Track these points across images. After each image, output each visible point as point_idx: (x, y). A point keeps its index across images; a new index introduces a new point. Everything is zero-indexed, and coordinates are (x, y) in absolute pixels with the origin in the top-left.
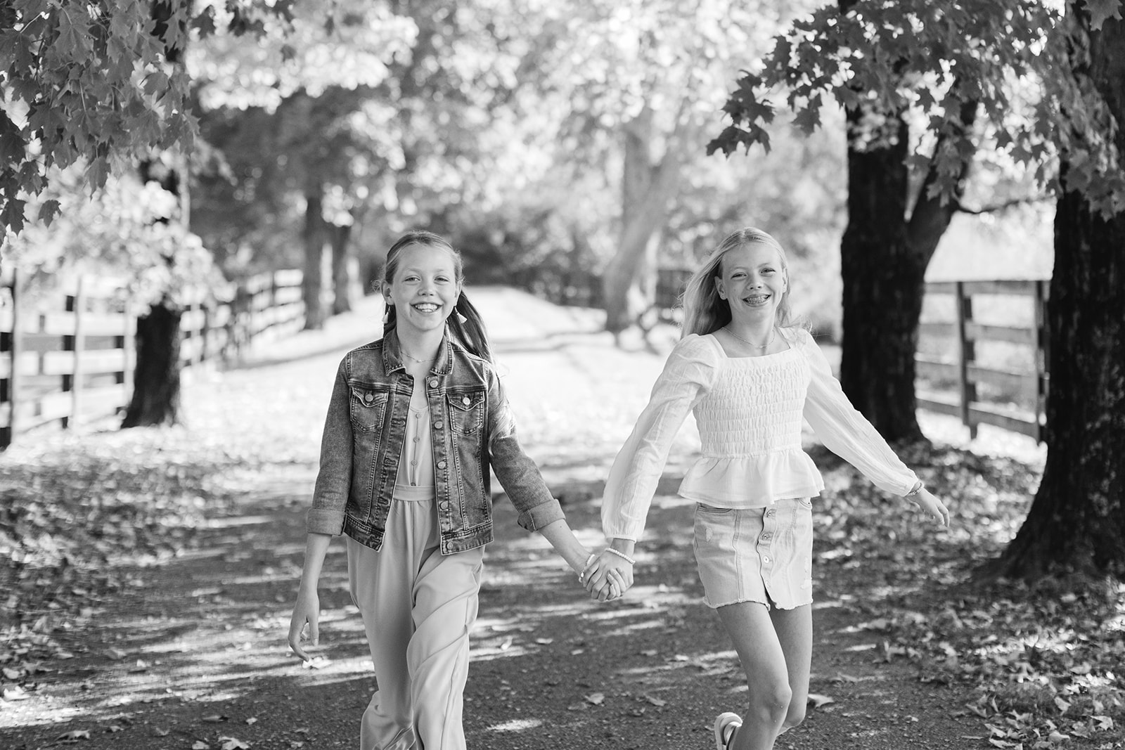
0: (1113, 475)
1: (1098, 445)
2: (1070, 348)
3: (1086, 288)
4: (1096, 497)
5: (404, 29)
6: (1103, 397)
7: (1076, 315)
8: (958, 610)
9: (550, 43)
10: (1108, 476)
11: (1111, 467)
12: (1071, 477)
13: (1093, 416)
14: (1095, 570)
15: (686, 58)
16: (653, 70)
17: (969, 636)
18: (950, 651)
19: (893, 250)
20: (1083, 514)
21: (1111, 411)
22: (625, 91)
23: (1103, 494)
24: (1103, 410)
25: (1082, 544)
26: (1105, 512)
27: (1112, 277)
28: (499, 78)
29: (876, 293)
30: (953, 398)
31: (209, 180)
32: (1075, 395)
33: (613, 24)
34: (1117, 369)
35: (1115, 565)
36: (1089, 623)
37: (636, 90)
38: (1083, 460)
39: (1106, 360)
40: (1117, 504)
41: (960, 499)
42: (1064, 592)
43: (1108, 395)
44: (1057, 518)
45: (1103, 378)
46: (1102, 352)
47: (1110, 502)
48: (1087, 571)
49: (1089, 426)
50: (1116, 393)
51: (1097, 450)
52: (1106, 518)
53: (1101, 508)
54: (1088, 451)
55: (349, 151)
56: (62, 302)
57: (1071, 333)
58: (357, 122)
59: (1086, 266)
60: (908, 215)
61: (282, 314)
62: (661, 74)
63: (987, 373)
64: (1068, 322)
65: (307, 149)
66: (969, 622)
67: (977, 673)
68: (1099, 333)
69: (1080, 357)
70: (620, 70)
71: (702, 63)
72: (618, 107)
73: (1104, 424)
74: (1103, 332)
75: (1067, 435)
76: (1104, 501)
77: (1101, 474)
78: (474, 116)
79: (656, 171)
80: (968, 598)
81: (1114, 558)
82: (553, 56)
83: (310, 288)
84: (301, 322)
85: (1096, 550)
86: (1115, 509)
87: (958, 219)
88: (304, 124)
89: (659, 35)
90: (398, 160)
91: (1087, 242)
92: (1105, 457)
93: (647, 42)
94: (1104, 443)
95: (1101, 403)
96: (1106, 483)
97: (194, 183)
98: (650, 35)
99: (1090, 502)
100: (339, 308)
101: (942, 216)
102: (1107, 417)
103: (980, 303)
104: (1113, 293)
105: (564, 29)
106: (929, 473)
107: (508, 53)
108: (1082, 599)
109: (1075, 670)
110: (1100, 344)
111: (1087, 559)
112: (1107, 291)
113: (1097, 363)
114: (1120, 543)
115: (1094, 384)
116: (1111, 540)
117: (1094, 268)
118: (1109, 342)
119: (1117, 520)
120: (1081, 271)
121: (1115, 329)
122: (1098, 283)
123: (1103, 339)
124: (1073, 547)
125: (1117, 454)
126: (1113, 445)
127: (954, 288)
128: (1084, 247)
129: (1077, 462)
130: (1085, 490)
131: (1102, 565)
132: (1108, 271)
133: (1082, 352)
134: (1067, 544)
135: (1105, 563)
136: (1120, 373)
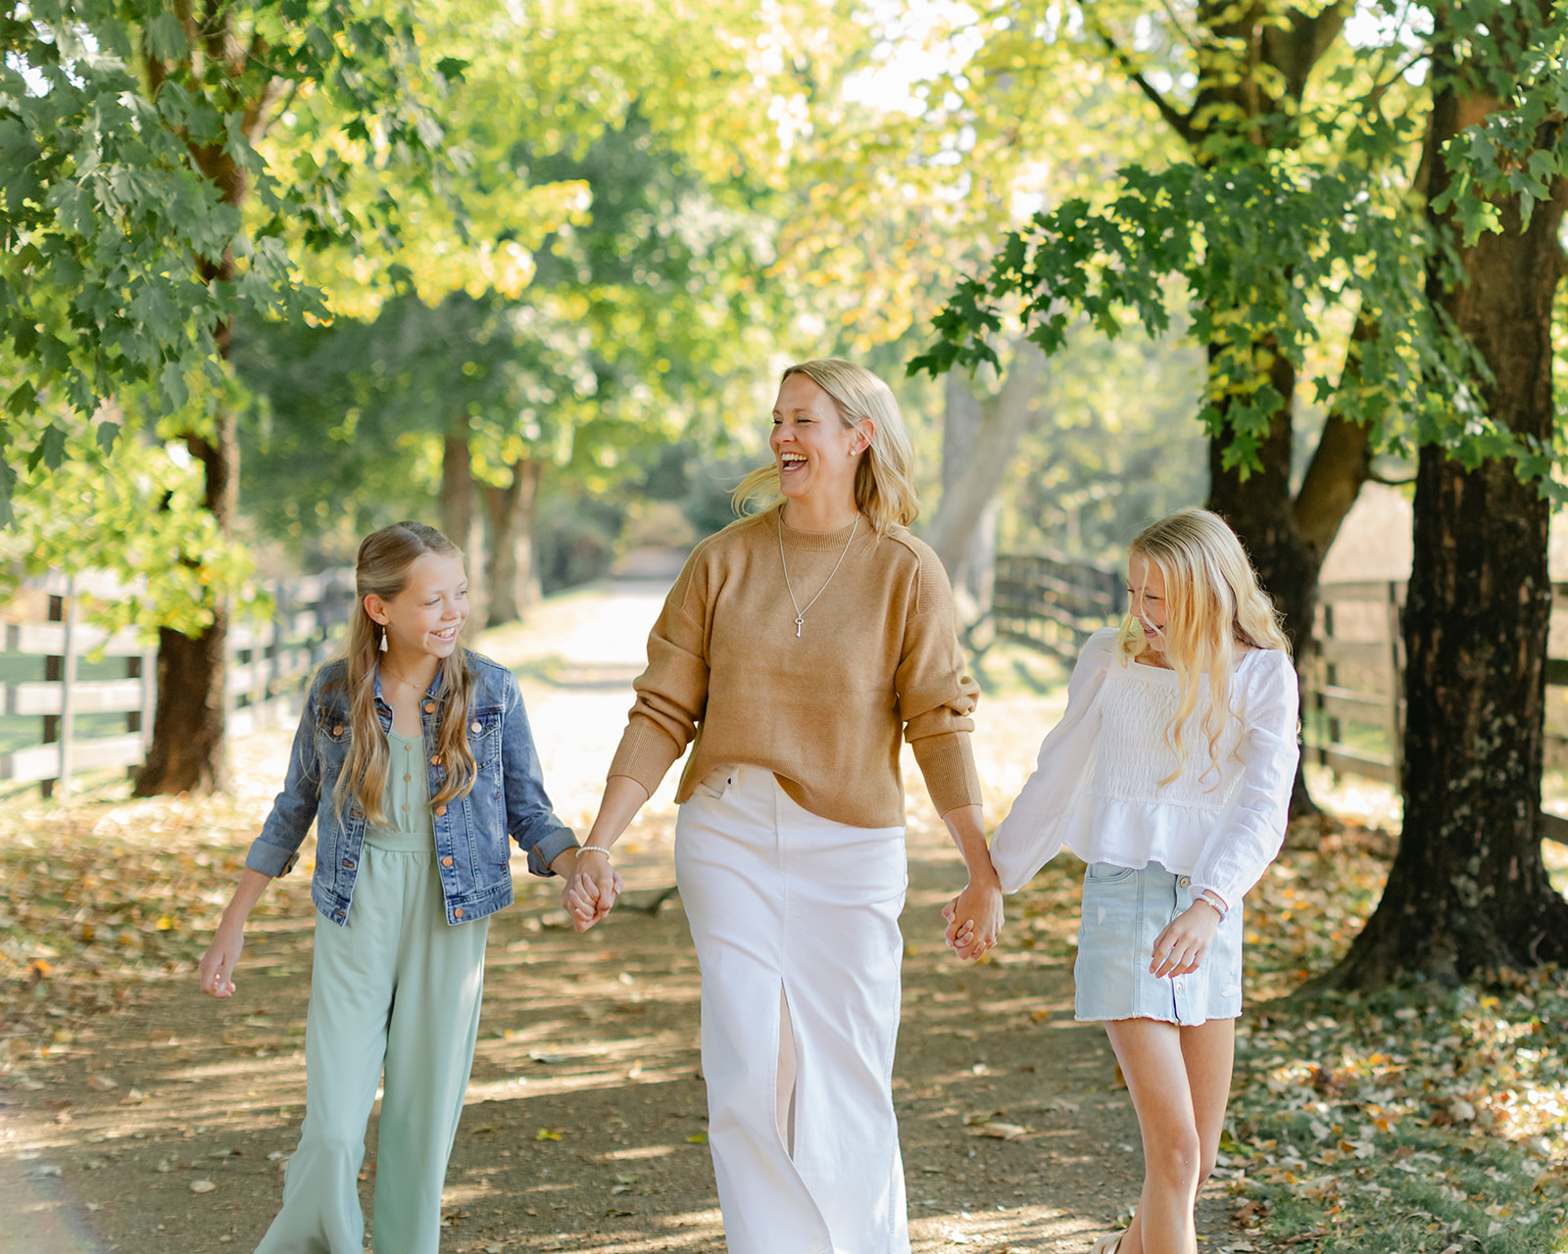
0: (1485, 851)
1: (1465, 810)
2: (1428, 679)
3: (1450, 598)
4: (1461, 882)
6: (1472, 745)
7: (1437, 634)
10: (1478, 852)
11: (1482, 841)
12: (1429, 854)
13: (1458, 772)
14: (1455, 978)
20: (1443, 904)
21: (1484, 765)
23: (1471, 876)
24: (1472, 763)
25: (1441, 945)
26: (1473, 902)
27: (1485, 584)
32: (1434, 743)
34: (1491, 707)
35: (1484, 973)
36: (1418, 1043)
38: (1445, 832)
39: (1477, 695)
40: (1490, 890)
42: (1403, 1007)
43: (1480, 743)
45: (1472, 720)
46: (1471, 684)
47: (1481, 887)
48: (1444, 978)
49: (1452, 785)
50: (1490, 740)
51: (1464, 818)
52: (1473, 910)
53: (1467, 896)
54: (1453, 820)
55: (510, 368)
56: (43, 607)
57: (1430, 658)
58: (523, 321)
59: (1451, 567)
64: (1426, 644)
65: (442, 364)
68: (1466, 658)
69: (1441, 690)
73: (1474, 783)
74: (1473, 658)
75: (1424, 797)
76: (1472, 886)
77: (1470, 850)
81: (1483, 963)
85: (1460, 952)
86: (1487, 898)
90: (587, 383)
91: (1453, 535)
92: (1474, 826)
94: (1473, 807)
95: (1470, 754)
96: (1475, 863)
99: (1453, 890)
102: (1476, 773)
104: (1486, 604)
108: (1424, 1015)
110: (1467, 674)
111: (1447, 965)
112: (1477, 600)
113: (1465, 700)
114: (1493, 944)
115: (1461, 728)
116: (1480, 938)
117: (1462, 568)
118: (1481, 672)
119: (1489, 912)
120: (1444, 574)
121: (1489, 652)
122: (1467, 591)
123: (1474, 666)
124: (1427, 950)
125: (1491, 823)
126: (1485, 812)
127: (1384, 592)
128: (1449, 542)
129: (1437, 834)
130: (1447, 873)
131: (1464, 973)
132: (1480, 575)
133: (1444, 684)
134: (1420, 945)
135: (1470, 970)
136: (1496, 713)
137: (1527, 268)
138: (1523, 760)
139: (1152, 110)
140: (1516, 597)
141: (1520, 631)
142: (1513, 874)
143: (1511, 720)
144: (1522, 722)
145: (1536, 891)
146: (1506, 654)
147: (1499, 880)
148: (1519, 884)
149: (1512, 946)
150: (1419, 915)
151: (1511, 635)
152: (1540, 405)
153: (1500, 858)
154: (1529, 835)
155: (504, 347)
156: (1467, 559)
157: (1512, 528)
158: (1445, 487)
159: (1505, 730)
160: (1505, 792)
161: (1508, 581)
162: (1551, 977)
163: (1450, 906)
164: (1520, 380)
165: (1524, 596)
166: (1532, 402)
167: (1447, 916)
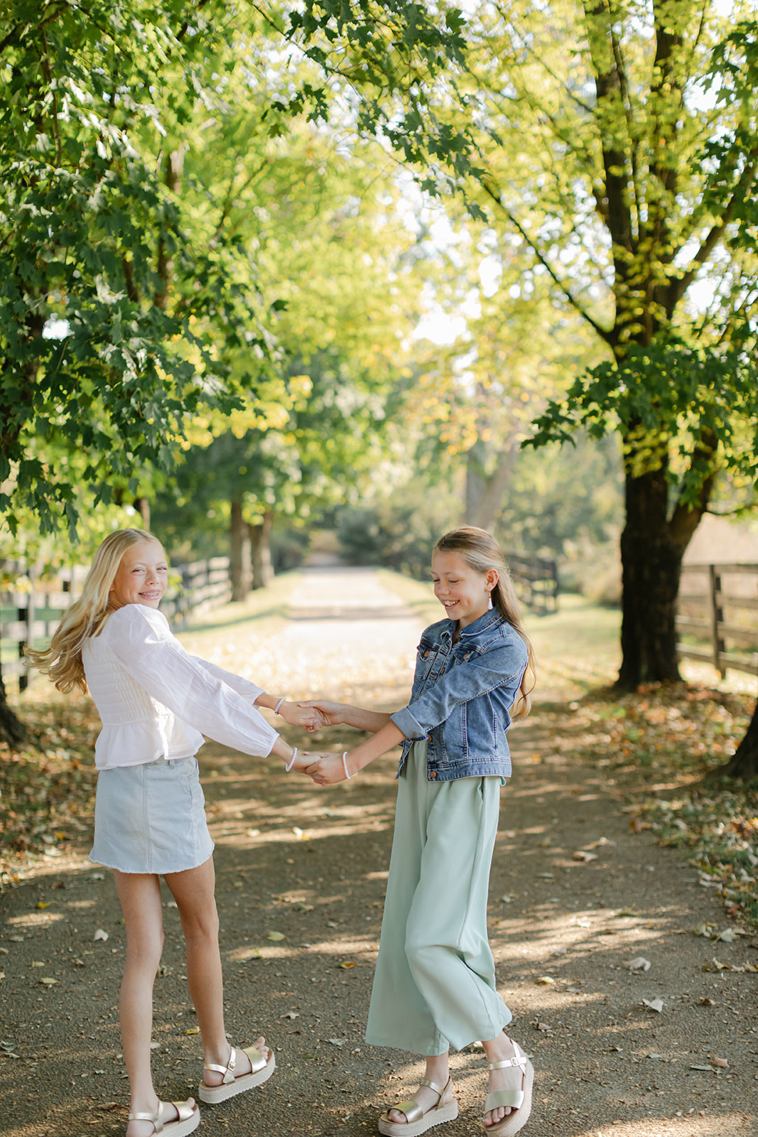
5: (302, 384)
19: (658, 543)
29: (646, 574)
30: (708, 650)
41: (705, 724)
55: (261, 468)
56: (59, 585)
60: (669, 516)
61: (215, 590)
63: (733, 632)
66: (699, 807)
71: (520, 405)
72: (459, 439)
78: (352, 442)
79: (490, 480)
80: (701, 791)
83: (234, 571)
84: (230, 596)
87: (707, 518)
100: (257, 585)
101: (694, 518)
103: (726, 581)
106: (685, 705)
127: (708, 569)
139: (592, 330)
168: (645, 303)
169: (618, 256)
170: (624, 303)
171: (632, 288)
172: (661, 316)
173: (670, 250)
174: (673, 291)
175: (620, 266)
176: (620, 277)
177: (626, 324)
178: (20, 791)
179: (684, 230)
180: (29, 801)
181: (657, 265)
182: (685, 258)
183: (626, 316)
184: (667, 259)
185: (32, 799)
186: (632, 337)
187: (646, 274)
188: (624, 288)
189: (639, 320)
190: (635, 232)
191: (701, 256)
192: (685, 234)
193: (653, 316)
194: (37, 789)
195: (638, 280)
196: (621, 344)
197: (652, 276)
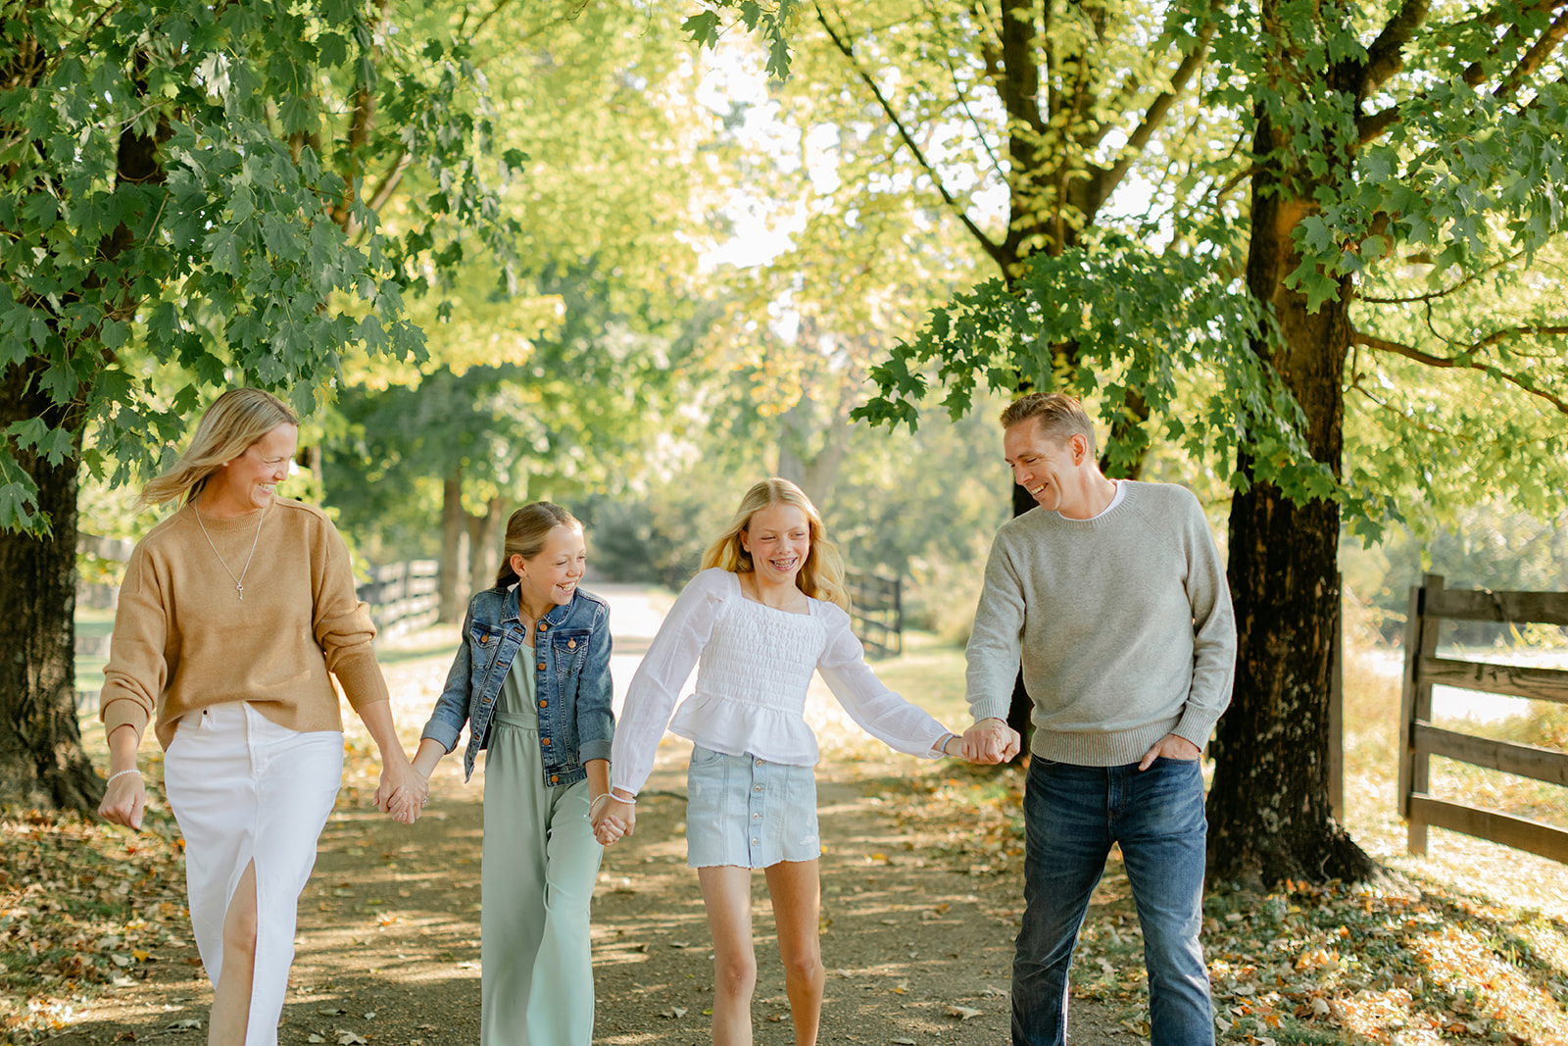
0: (1285, 789)
1: (1270, 757)
3: (1261, 591)
4: (1265, 813)
5: (553, 306)
6: (1277, 707)
8: (1117, 926)
9: (705, 330)
10: (1279, 790)
11: (1283, 782)
12: (1241, 789)
13: (1265, 727)
14: (1262, 888)
15: (848, 345)
16: (813, 358)
17: (1127, 953)
18: (1107, 967)
20: (1251, 830)
21: (1285, 722)
22: (782, 380)
23: (1273, 809)
24: (1276, 720)
25: (1250, 862)
26: (1274, 829)
27: (1288, 581)
28: (650, 360)
31: (345, 460)
32: (1247, 704)
33: (772, 309)
34: (1291, 677)
35: (1284, 884)
36: (1255, 943)
37: (794, 378)
38: (1253, 773)
39: (1281, 667)
40: (1288, 820)
42: (1229, 910)
43: (1282, 705)
44: (1224, 833)
45: (1276, 687)
46: (1276, 658)
47: (1281, 818)
48: (1254, 889)
49: (1260, 737)
50: (1290, 704)
51: (1268, 763)
52: (1275, 835)
53: (1270, 824)
54: (1258, 763)
57: (1245, 639)
59: (1261, 568)
62: (821, 362)
65: (446, 432)
66: (1128, 939)
67: (1135, 991)
68: (1273, 639)
69: (1253, 663)
70: (779, 357)
71: (865, 352)
72: (776, 397)
73: (1276, 735)
74: (1278, 639)
75: (1236, 746)
76: (1274, 816)
77: (1272, 788)
79: (813, 464)
80: (1128, 914)
81: (1285, 878)
82: (706, 341)
83: (444, 580)
86: (1285, 826)
88: (445, 403)
89: (821, 321)
90: (542, 445)
92: (1276, 770)
93: (808, 328)
94: (1275, 755)
95: (1274, 713)
96: (1277, 797)
97: (330, 459)
98: (812, 320)
99: (1260, 817)
102: (1279, 728)
105: (721, 313)
107: (662, 336)
108: (1249, 919)
109: (1239, 991)
110: (1274, 651)
111: (1255, 877)
112: (1283, 595)
113: (1271, 671)
114: (1290, 862)
115: (1267, 693)
116: (1281, 857)
117: (1270, 571)
118: (1284, 649)
119: (1287, 837)
120: (1256, 573)
121: (1291, 635)
122: (1274, 586)
123: (1278, 645)
124: (1239, 865)
125: (1289, 767)
126: (1285, 758)
128: (1261, 548)
129: (1247, 774)
130: (1255, 805)
131: (1270, 884)
132: (1285, 574)
133: (1254, 658)
134: (1234, 861)
135: (1274, 883)
136: (1295, 683)
137: (1327, 337)
138: (1314, 719)
140: (1313, 592)
141: (1315, 619)
142: (1306, 808)
143: (1307, 688)
144: (1315, 690)
145: (1323, 821)
146: (1304, 637)
147: (1295, 812)
148: (1310, 816)
149: (1305, 864)
150: (1232, 837)
151: (1308, 622)
152: (1334, 444)
153: (1296, 796)
154: (1318, 778)
155: (486, 420)
156: (1275, 562)
157: (1311, 538)
158: (1258, 506)
159: (1302, 695)
160: (1301, 744)
161: (1306, 580)
162: (1338, 889)
163: (1256, 831)
164: (1319, 424)
165: (1319, 592)
166: (1327, 441)
167: (1254, 839)
168: (1056, 204)
169: (1018, 134)
170: (1024, 201)
171: (1038, 181)
172: (1077, 222)
173: (1094, 126)
174: (1095, 188)
175: (1020, 149)
176: (1020, 166)
177: (1027, 232)
178: (87, 883)
179: (1116, 100)
180: (98, 900)
181: (1074, 149)
182: (1115, 142)
183: (1027, 221)
184: (1088, 141)
185: (104, 895)
186: (1033, 250)
187: (1058, 160)
188: (1025, 180)
189: (1044, 228)
190: (1043, 102)
191: (1138, 138)
192: (1117, 106)
193: (1065, 221)
194: (115, 881)
195: (1047, 168)
196: (1017, 260)
197: (1066, 165)
